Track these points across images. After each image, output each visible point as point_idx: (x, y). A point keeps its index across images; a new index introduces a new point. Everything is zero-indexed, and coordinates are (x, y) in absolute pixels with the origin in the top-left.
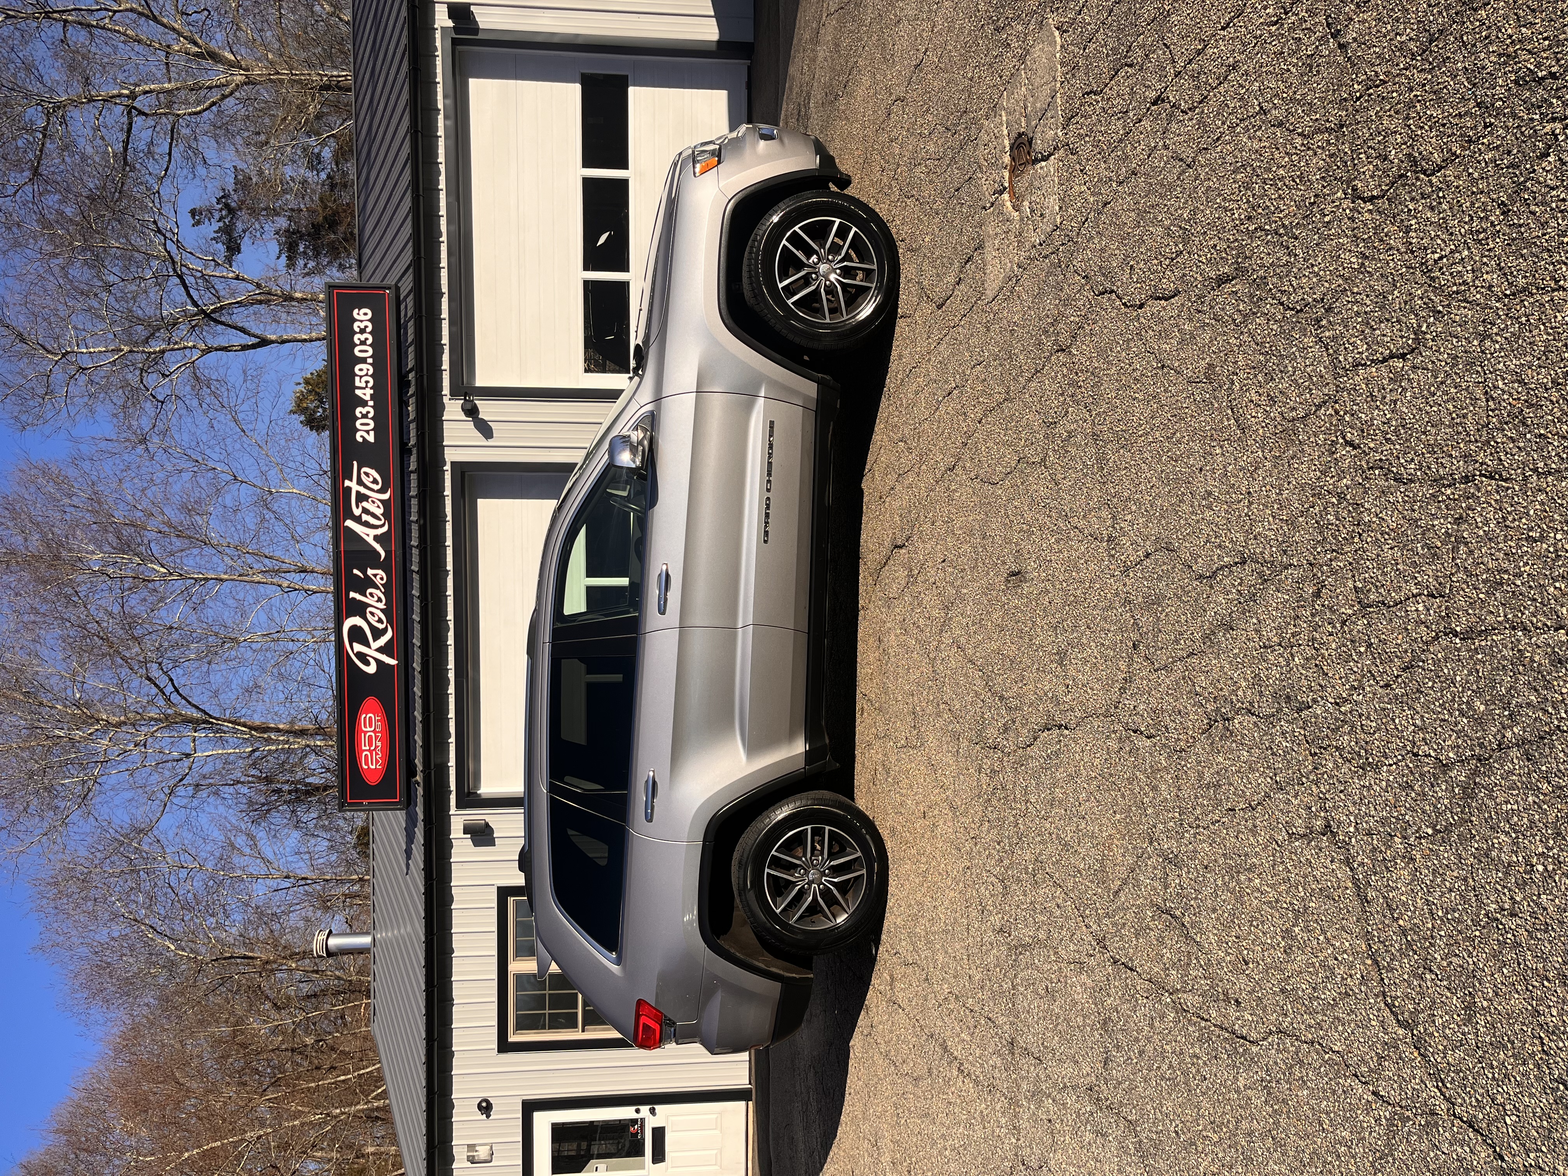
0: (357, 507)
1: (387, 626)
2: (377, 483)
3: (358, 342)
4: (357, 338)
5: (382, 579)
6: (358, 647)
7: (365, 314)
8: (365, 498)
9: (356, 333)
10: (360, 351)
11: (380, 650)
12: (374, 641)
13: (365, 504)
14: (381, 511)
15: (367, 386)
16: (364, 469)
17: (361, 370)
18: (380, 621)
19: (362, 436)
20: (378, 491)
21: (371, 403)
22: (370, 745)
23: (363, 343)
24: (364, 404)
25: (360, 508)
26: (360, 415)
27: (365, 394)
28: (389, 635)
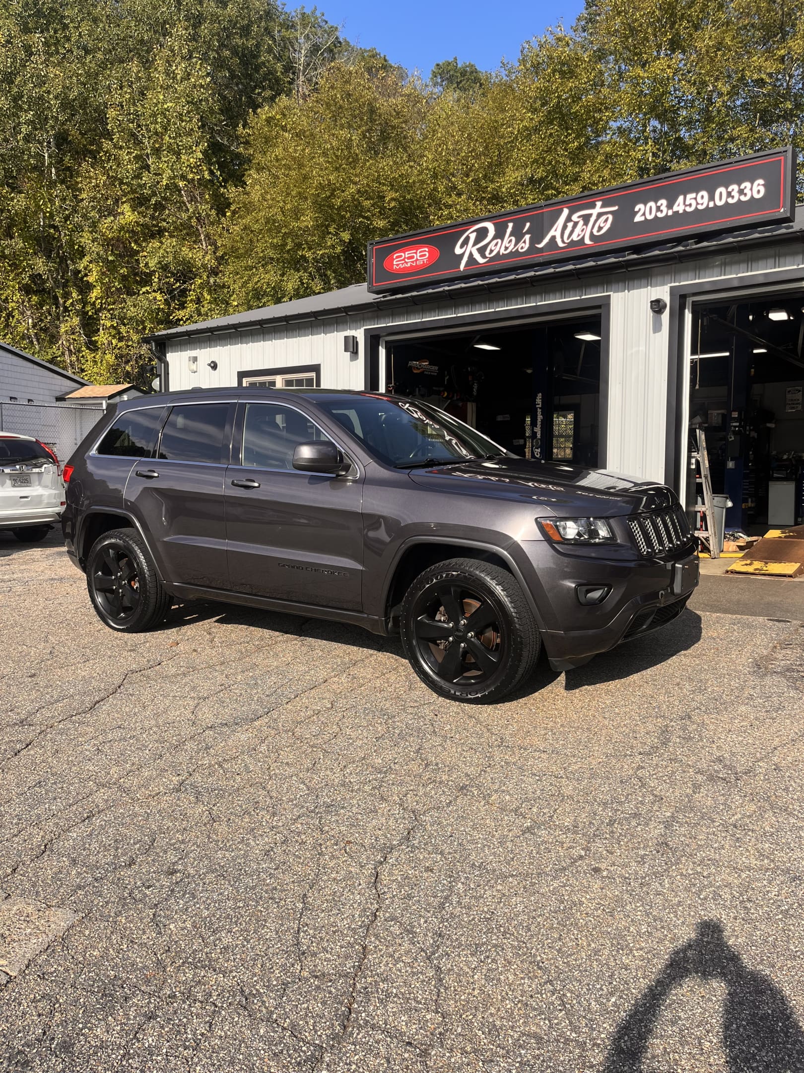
0: (579, 217)
1: (487, 258)
2: (598, 231)
3: (730, 189)
4: (734, 188)
5: (522, 248)
6: (473, 237)
7: (759, 192)
8: (586, 223)
9: (739, 186)
10: (721, 193)
11: (471, 254)
13: (581, 223)
14: (575, 239)
15: (686, 206)
16: (610, 217)
17: (702, 197)
18: (491, 251)
19: (640, 209)
20: (592, 233)
21: (670, 213)
22: (409, 258)
23: (729, 194)
24: (670, 206)
26: (659, 204)
27: (679, 205)
28: (481, 260)
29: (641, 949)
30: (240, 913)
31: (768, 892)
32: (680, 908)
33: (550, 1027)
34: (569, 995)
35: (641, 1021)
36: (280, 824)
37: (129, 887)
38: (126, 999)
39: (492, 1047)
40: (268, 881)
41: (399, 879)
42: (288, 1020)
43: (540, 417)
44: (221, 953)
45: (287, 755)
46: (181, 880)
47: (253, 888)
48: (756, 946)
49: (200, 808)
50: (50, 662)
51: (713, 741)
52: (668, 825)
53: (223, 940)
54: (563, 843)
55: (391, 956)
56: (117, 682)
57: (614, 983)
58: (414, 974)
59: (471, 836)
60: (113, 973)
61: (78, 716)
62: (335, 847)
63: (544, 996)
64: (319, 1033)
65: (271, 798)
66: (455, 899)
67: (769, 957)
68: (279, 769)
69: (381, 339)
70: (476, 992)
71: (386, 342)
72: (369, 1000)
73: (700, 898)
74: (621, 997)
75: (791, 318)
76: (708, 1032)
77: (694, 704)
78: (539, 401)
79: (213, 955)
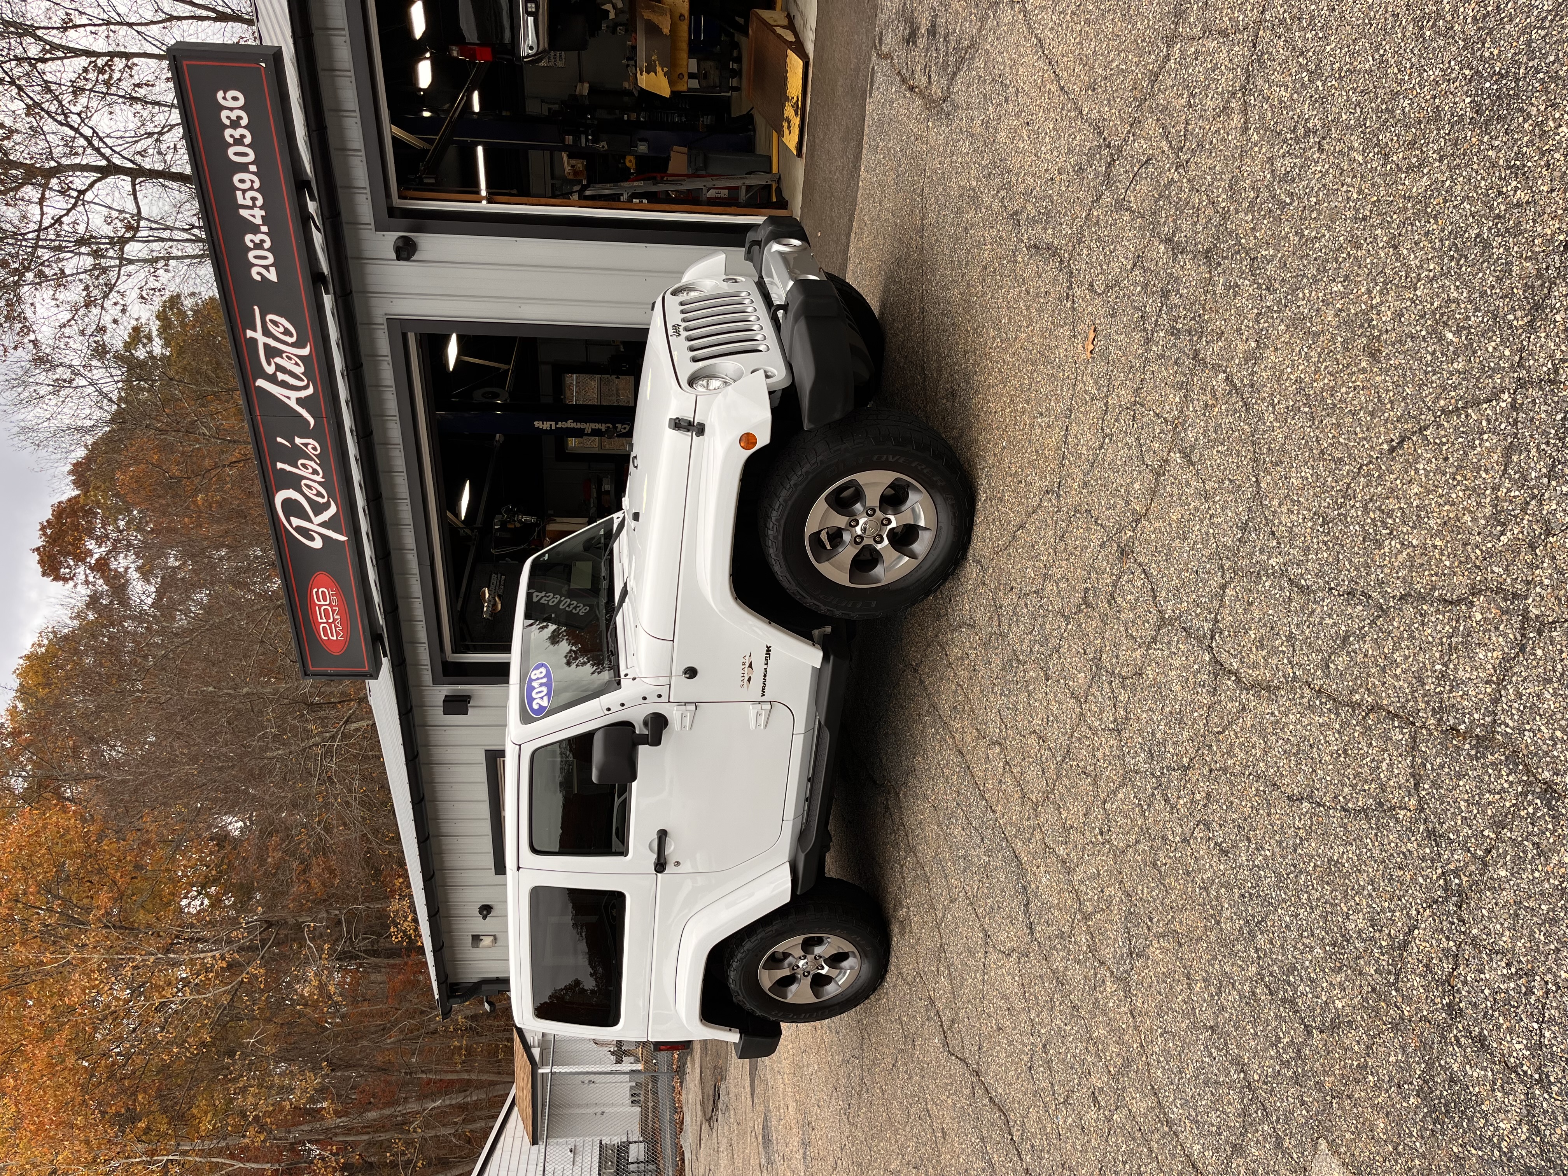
0: (269, 364)
1: (328, 501)
2: (291, 335)
3: (230, 140)
4: (229, 134)
5: (315, 449)
6: (296, 521)
7: (235, 99)
8: (279, 353)
9: (227, 127)
10: (236, 154)
11: (323, 525)
12: (316, 516)
13: (278, 360)
14: (302, 369)
15: (254, 205)
16: (270, 317)
17: (242, 181)
18: (319, 494)
19: (259, 273)
20: (293, 345)
21: (264, 229)
22: (327, 617)
23: (239, 142)
24: (255, 230)
25: (273, 365)
26: (251, 245)
27: (253, 216)
28: (333, 509)
29: (1369, 292)
30: (1318, 899)
31: (1280, 102)
32: (1306, 233)
33: (1494, 431)
34: (1442, 403)
35: (1483, 294)
36: (1179, 831)
37: (1278, 1067)
38: (1452, 1080)
39: (1525, 522)
40: (1267, 853)
41: (1264, 653)
42: (1486, 833)
43: (570, 424)
44: (1381, 931)
45: (1073, 812)
46: (1267, 986)
47: (1278, 875)
48: (1365, 119)
49: (1155, 952)
50: (930, 1170)
51: (1052, 179)
52: (1176, 249)
53: (1360, 926)
54: (1207, 405)
55: (1383, 669)
56: (959, 1068)
57: (1423, 333)
58: (1412, 637)
59: (1195, 542)
60: (1412, 1100)
61: (1014, 1131)
62: (1215, 748)
63: (1444, 440)
64: (1506, 785)
65: (1138, 842)
66: (1293, 571)
67: (1383, 100)
68: (1094, 828)
69: (449, 660)
70: (1438, 542)
71: (454, 651)
72: (1453, 706)
73: (1291, 204)
74: (1446, 324)
75: (428, 55)
76: (1500, 193)
77: (996, 205)
78: (545, 425)
79: (1384, 943)
